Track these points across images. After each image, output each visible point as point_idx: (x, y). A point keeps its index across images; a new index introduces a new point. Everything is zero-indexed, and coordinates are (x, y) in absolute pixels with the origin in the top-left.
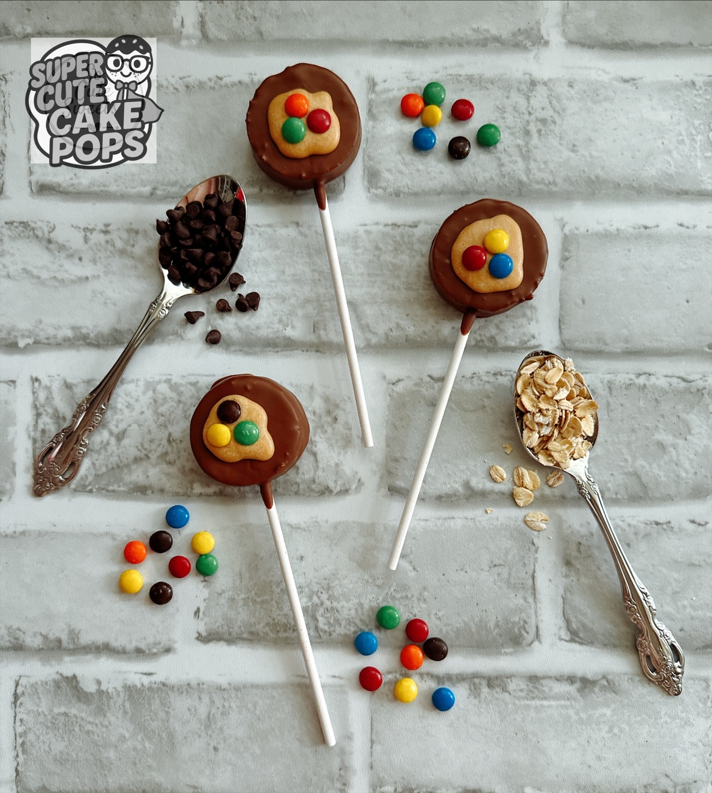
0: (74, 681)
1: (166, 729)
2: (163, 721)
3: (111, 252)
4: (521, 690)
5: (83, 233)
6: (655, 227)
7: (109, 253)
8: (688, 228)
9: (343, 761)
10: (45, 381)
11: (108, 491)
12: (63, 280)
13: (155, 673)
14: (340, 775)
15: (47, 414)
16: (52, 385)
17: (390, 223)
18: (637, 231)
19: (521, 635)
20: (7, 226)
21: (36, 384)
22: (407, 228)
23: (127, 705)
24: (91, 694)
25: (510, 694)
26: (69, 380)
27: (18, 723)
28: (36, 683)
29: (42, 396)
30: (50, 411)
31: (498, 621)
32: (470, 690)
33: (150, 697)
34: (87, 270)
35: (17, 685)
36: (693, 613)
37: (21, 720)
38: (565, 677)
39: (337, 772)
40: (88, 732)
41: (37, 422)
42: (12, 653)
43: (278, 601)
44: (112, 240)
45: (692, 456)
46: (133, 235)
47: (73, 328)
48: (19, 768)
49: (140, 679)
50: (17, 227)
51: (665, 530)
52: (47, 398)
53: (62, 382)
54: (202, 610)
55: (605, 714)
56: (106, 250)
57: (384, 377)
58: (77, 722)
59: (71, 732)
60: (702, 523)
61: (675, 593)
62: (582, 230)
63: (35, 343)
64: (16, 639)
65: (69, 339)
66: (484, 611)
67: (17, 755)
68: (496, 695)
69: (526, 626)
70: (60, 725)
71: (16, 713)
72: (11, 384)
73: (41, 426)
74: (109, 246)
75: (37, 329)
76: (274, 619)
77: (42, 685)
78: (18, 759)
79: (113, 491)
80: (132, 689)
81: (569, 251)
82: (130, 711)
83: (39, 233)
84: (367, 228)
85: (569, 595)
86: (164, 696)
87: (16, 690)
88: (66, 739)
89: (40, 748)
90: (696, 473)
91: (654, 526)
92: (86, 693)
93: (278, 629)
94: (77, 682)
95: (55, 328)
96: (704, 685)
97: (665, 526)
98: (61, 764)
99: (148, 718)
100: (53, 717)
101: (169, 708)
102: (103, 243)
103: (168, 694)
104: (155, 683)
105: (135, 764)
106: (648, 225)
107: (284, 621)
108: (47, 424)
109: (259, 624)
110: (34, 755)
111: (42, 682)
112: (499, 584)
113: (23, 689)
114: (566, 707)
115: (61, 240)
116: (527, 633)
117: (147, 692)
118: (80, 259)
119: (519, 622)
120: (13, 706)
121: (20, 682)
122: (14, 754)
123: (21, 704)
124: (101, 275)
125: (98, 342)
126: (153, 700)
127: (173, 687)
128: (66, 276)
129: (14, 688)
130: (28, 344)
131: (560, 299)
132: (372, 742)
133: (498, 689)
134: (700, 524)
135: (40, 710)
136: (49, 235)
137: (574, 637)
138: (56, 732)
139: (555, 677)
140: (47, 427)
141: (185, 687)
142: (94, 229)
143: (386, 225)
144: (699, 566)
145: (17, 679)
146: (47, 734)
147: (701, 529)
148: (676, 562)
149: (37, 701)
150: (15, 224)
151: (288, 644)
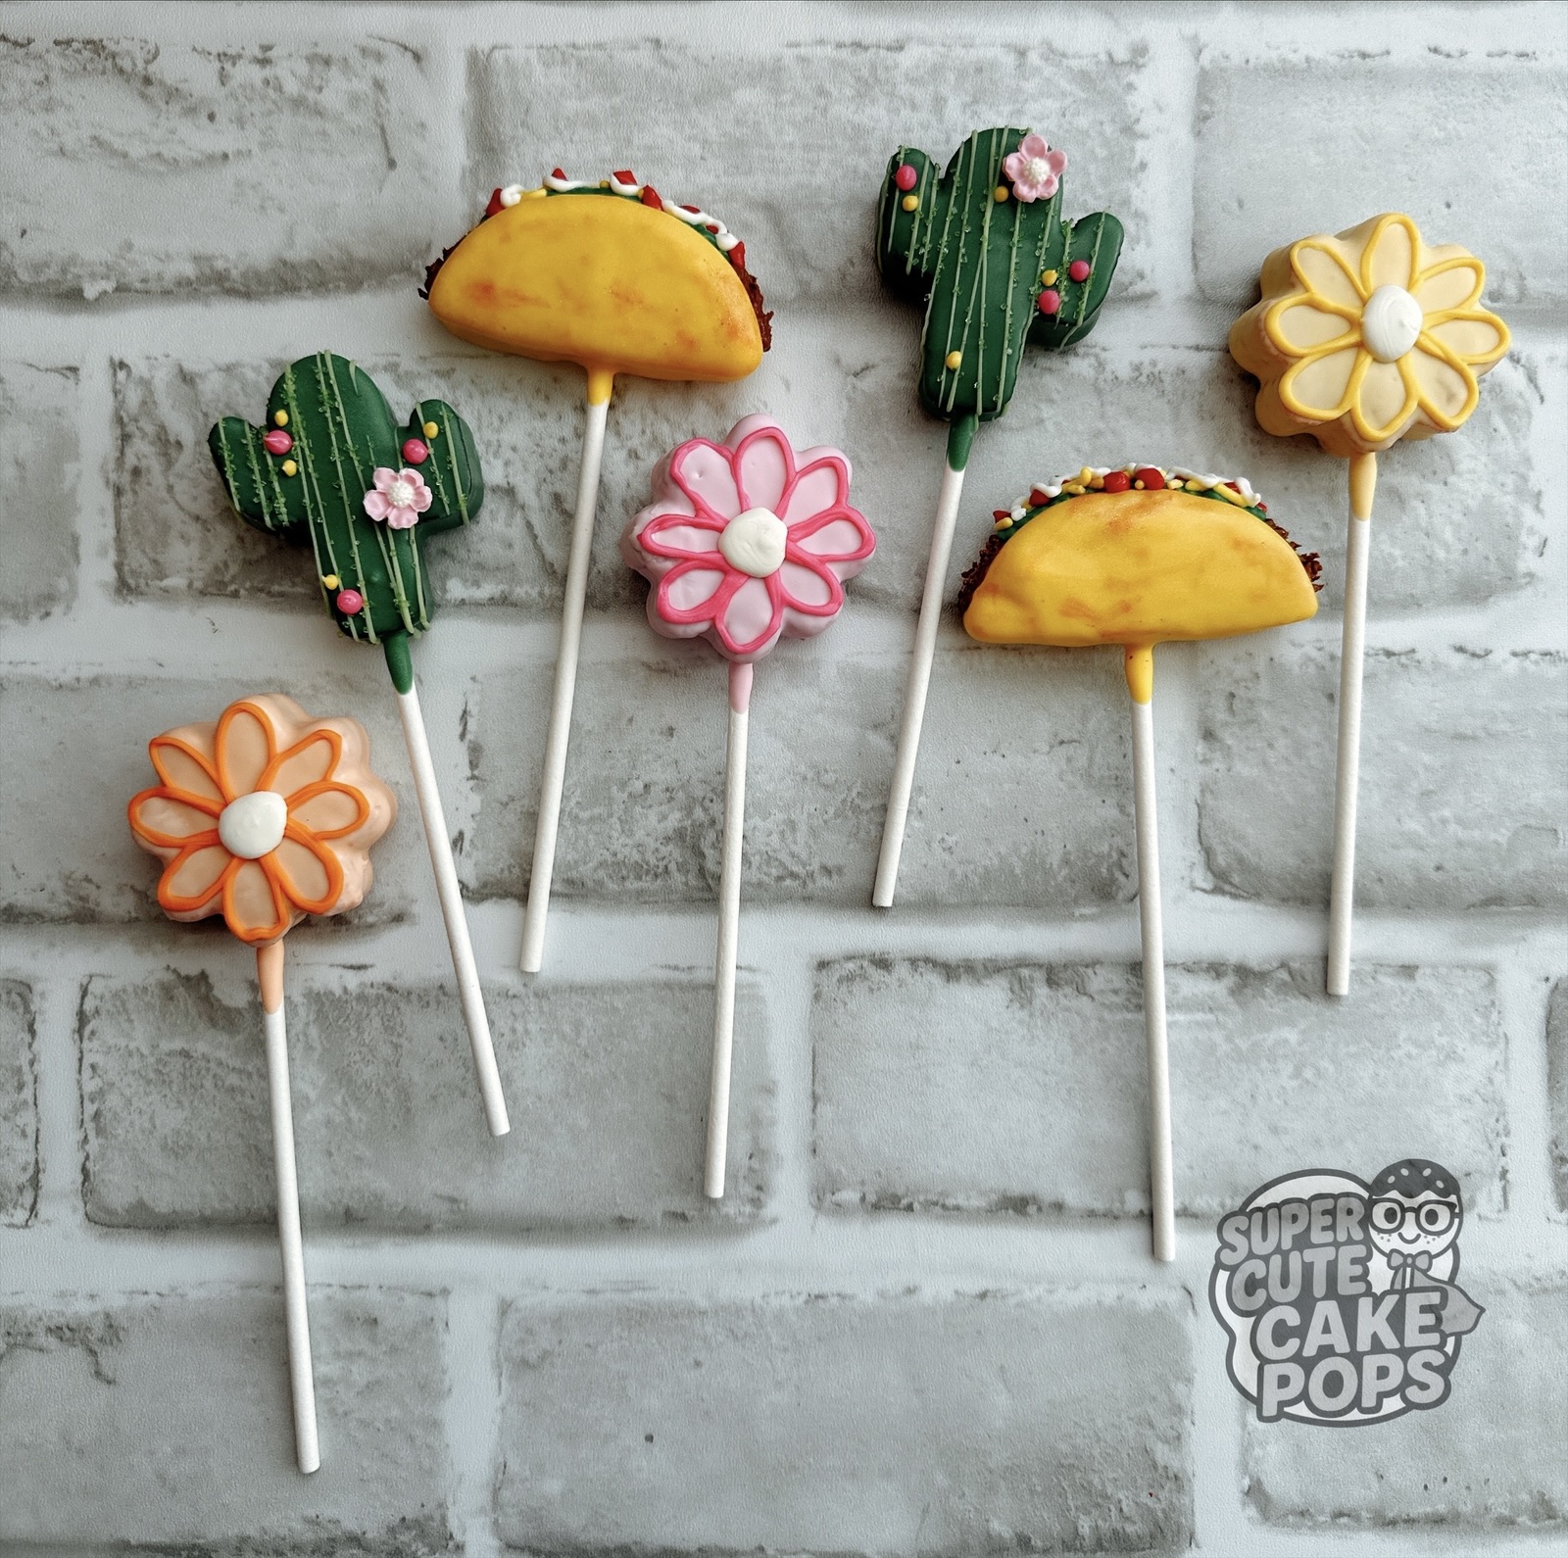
0: (203, 983)
1: (394, 1080)
2: (388, 1064)
3: (274, 102)
4: (1116, 992)
5: (217, 65)
6: (1382, 55)
7: (269, 105)
8: (1448, 56)
9: (755, 1140)
10: (140, 368)
11: (269, 593)
12: (175, 160)
13: (372, 966)
14: (750, 1169)
15: (144, 435)
16: (153, 377)
17: (847, 39)
18: (1345, 62)
19: (1113, 881)
20: (58, 48)
21: (121, 375)
22: (883, 53)
23: (313, 1031)
24: (238, 1011)
25: (1093, 998)
26: (188, 366)
27: (87, 1072)
28: (124, 991)
29: (133, 397)
30: (150, 429)
31: (1067, 853)
32: (1012, 992)
33: (361, 1013)
34: (223, 138)
35: (84, 993)
36: (1461, 834)
37: (93, 1067)
38: (1205, 965)
39: (746, 1161)
40: (232, 1089)
41: (122, 453)
42: (74, 926)
43: (623, 818)
44: (277, 78)
45: (1457, 517)
46: (318, 67)
47: (196, 259)
48: (90, 1165)
49: (341, 977)
50: (79, 51)
51: (1403, 665)
52: (144, 403)
53: (176, 371)
54: (467, 837)
55: (1286, 1041)
56: (263, 98)
57: (838, 361)
58: (208, 1069)
59: (196, 1089)
60: (1478, 652)
61: (1427, 794)
62: (1236, 59)
63: (117, 289)
64: (81, 898)
65: (189, 283)
66: (1039, 832)
67: (86, 1137)
68: (1064, 1002)
69: (1124, 862)
70: (174, 1075)
71: (81, 1052)
72: (68, 373)
73: (131, 460)
74: (271, 92)
75: (123, 263)
76: (615, 854)
77: (136, 994)
78: (87, 1147)
79: (282, 595)
80: (324, 999)
81: (1211, 102)
82: (319, 1047)
83: (126, 64)
84: (803, 51)
85: (1210, 801)
86: (390, 1012)
87: (82, 1005)
88: (186, 1104)
89: (132, 1123)
90: (1465, 552)
91: (1383, 658)
92: (227, 1010)
93: (624, 872)
94: (210, 987)
95: (161, 260)
96: (1485, 979)
97: (1403, 659)
98: (177, 1155)
99: (358, 1057)
100: (159, 1061)
101: (399, 1035)
102: (258, 83)
103: (398, 1009)
104: (372, 985)
105: (330, 1154)
106: (1369, 48)
107: (636, 857)
108: (145, 456)
109: (585, 863)
110: (121, 1138)
111: (136, 987)
112: (1070, 778)
113: (98, 1002)
114: (1206, 1025)
115: (170, 79)
116: (1127, 876)
117: (354, 1003)
118: (211, 117)
119: (1110, 855)
120: (76, 1036)
121: (91, 988)
122: (80, 1136)
123: (93, 1033)
124: (255, 149)
125: (248, 287)
126: (368, 1021)
127: (409, 993)
128: (180, 152)
129: (79, 1001)
130: (105, 292)
131: (1193, 197)
132: (815, 1098)
133: (1068, 990)
134: (1474, 655)
135: (132, 1045)
136: (145, 69)
137: (1221, 884)
138: (167, 1091)
139: (1183, 964)
140: (144, 463)
141: (434, 993)
142: (240, 56)
143: (840, 46)
144: (1474, 738)
145: (85, 983)
146: (147, 1094)
147: (1477, 664)
148: (1427, 730)
149: (126, 1026)
150: (75, 45)
151: (645, 903)
